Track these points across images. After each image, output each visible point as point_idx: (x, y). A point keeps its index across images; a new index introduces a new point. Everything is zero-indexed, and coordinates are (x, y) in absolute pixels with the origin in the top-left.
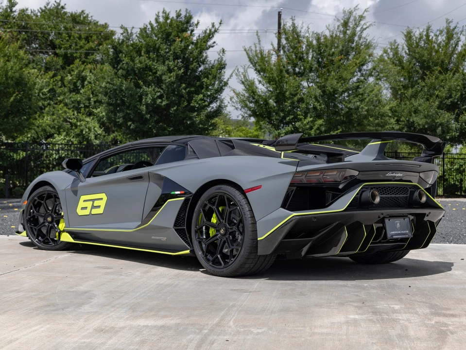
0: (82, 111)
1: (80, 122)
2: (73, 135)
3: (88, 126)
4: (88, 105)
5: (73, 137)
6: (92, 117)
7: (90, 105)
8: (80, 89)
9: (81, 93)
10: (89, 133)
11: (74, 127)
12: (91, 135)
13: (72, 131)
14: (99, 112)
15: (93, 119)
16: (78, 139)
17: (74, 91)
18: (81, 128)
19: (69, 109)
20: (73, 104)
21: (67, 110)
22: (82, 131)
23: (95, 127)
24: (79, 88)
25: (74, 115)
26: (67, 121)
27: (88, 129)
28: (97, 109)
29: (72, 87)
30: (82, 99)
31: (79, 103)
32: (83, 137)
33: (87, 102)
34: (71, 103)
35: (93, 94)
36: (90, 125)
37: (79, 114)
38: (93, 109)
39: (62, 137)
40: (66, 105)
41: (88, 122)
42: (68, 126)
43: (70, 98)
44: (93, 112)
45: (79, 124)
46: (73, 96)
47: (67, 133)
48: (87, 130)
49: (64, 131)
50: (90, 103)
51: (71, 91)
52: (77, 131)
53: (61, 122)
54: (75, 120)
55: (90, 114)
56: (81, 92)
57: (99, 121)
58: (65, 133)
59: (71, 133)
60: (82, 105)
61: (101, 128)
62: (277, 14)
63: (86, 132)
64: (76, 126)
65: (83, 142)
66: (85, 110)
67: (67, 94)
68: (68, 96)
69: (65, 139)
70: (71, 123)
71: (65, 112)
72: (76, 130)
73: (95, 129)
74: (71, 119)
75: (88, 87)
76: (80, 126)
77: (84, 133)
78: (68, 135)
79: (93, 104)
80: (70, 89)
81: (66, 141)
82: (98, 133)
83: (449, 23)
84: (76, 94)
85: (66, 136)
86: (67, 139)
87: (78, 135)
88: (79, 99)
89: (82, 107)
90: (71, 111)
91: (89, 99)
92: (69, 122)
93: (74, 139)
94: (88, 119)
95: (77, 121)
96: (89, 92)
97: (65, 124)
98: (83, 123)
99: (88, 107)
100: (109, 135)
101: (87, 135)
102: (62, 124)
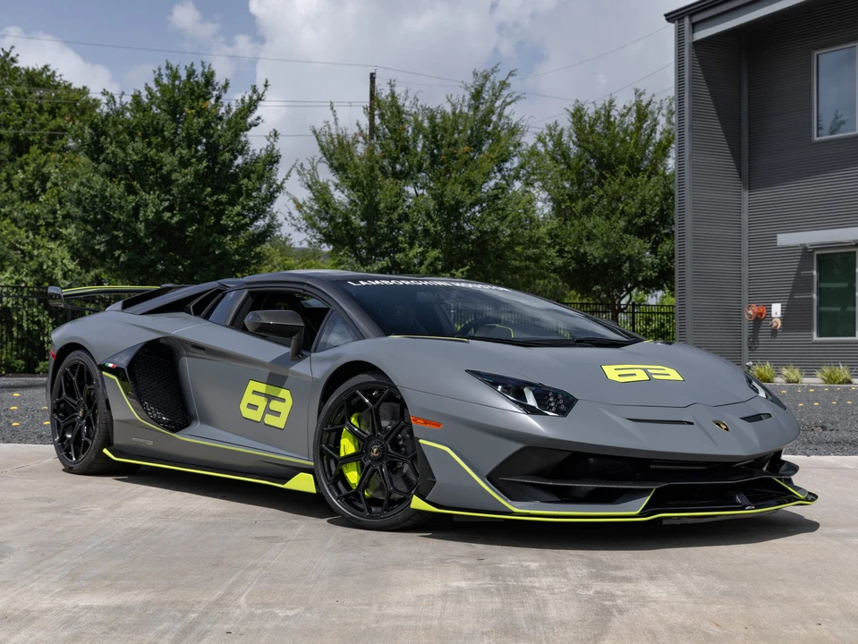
0: (41, 232)
1: (38, 249)
2: (25, 271)
3: (51, 256)
4: (52, 221)
5: (26, 275)
6: (58, 242)
7: (55, 222)
8: (40, 195)
9: (41, 202)
10: (53, 269)
11: (27, 259)
12: (55, 271)
13: (25, 265)
14: (70, 234)
15: (60, 245)
16: (33, 279)
17: (29, 198)
18: (40, 260)
19: (20, 228)
20: (27, 220)
21: (16, 229)
22: (41, 265)
23: (64, 259)
24: (38, 193)
25: (27, 237)
26: (16, 249)
27: (52, 261)
28: (67, 228)
29: (25, 192)
30: (42, 211)
31: (37, 218)
32: (44, 276)
33: (51, 216)
34: (22, 217)
35: (60, 203)
36: (56, 256)
37: (36, 237)
38: (60, 228)
39: (7, 275)
40: (14, 221)
41: (51, 249)
42: (16, 256)
43: (22, 209)
44: (61, 233)
45: (35, 252)
46: (27, 207)
47: (16, 268)
48: (50, 263)
49: (10, 265)
50: (55, 218)
51: (22, 199)
52: (33, 265)
53: (6, 250)
54: (30, 247)
55: (56, 237)
56: (41, 199)
57: (71, 248)
58: (12, 268)
59: (23, 268)
60: (41, 222)
61: (75, 261)
62: (369, 77)
63: (48, 267)
64: (32, 258)
65: (43, 282)
66: (46, 230)
67: (17, 204)
68: (19, 206)
69: (12, 278)
70: (23, 252)
71: (13, 233)
72: (31, 263)
73: (64, 261)
74: (24, 245)
75: (53, 192)
76: (37, 256)
77: (45, 267)
78: (17, 270)
79: (60, 219)
80: (21, 195)
81: (14, 281)
82: (69, 268)
83: (640, 95)
84: (31, 203)
85: (14, 273)
86: (16, 277)
87: (34, 273)
88: (37, 211)
89: (41, 225)
90: (22, 231)
91: (54, 212)
92: (20, 250)
93: (28, 279)
94: (52, 245)
95: (34, 249)
96: (54, 201)
97: (12, 252)
98: (43, 252)
99: (52, 225)
100: (87, 271)
101: (50, 272)
102: (8, 253)
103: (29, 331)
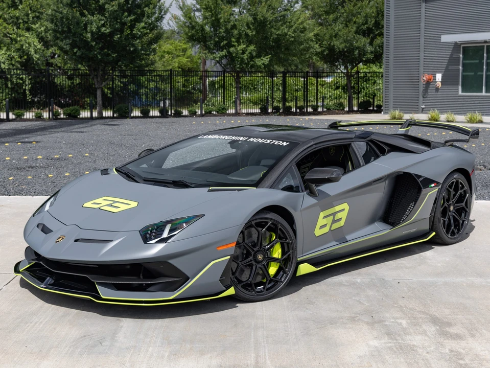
0: (21, 27)
1: (20, 37)
2: (13, 49)
3: (28, 41)
4: (27, 20)
5: (14, 52)
6: (31, 33)
7: (28, 21)
8: (19, 5)
9: (19, 9)
10: (29, 48)
11: (14, 42)
12: (30, 50)
13: (12, 46)
14: (37, 28)
15: (32, 34)
16: (18, 54)
17: (12, 7)
18: (21, 43)
19: (8, 24)
20: (12, 20)
21: (6, 25)
22: (22, 46)
23: (34, 42)
24: (18, 4)
25: (13, 30)
26: (7, 37)
27: (28, 44)
28: (35, 25)
29: (10, 3)
30: (21, 15)
31: (18, 18)
32: (23, 52)
33: (26, 17)
34: (10, 18)
35: (31, 10)
36: (30, 41)
37: (19, 30)
38: (32, 24)
39: (3, 52)
40: (5, 20)
41: (27, 37)
42: (8, 41)
43: (9, 13)
44: (32, 27)
45: (19, 39)
46: (12, 12)
47: (7, 47)
48: (27, 45)
49: (5, 46)
50: (28, 19)
51: (9, 7)
52: (18, 46)
53: (2, 37)
54: (15, 36)
55: (28, 29)
56: (19, 8)
57: (38, 36)
58: (5, 48)
59: (12, 48)
60: (21, 21)
61: (40, 43)
63: (26, 47)
64: (16, 42)
65: (23, 56)
66: (24, 25)
67: (6, 10)
68: (7, 11)
69: (6, 54)
70: (11, 38)
71: (5, 27)
72: (16, 45)
73: (35, 43)
74: (11, 34)
75: (26, 3)
76: (19, 41)
77: (24, 48)
78: (8, 49)
79: (31, 19)
80: (8, 5)
81: (7, 56)
82: (38, 47)
84: (14, 10)
85: (7, 51)
86: (8, 53)
87: (18, 50)
88: (18, 14)
89: (21, 23)
90: (10, 27)
91: (28, 15)
92: (9, 37)
93: (15, 54)
94: (27, 34)
95: (17, 37)
96: (27, 9)
97: (5, 39)
98: (23, 39)
99: (27, 23)
100: (48, 49)
101: (27, 50)
102: (3, 39)
103: (17, 84)
